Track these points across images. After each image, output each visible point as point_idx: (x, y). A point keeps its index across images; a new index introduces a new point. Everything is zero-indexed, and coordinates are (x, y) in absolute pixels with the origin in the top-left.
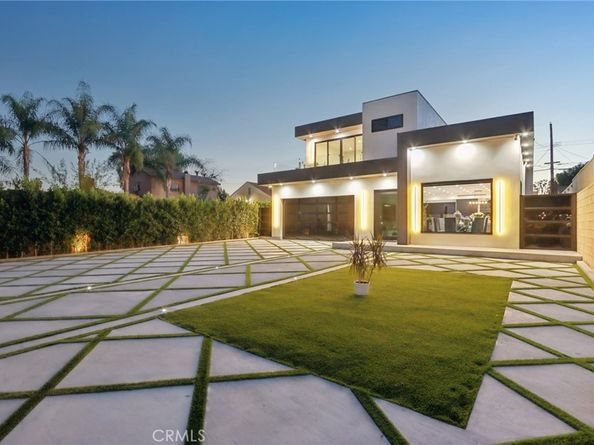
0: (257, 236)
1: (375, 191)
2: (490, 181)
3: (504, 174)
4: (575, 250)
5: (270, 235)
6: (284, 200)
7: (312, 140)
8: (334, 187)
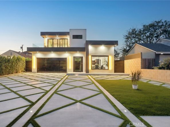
0: (24, 72)
1: (74, 57)
2: (108, 56)
3: (111, 55)
4: (124, 73)
5: (31, 71)
6: (37, 58)
7: (47, 38)
8: (59, 55)
